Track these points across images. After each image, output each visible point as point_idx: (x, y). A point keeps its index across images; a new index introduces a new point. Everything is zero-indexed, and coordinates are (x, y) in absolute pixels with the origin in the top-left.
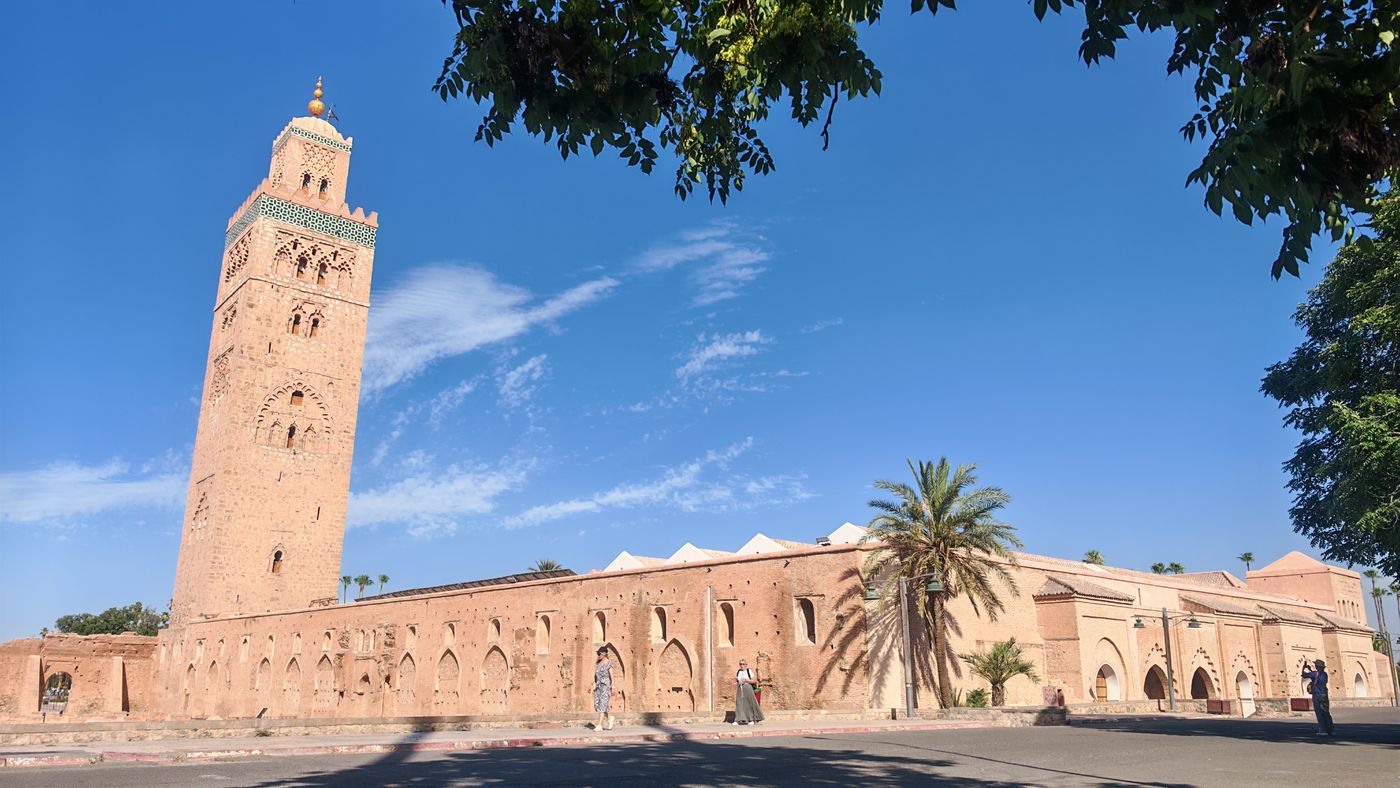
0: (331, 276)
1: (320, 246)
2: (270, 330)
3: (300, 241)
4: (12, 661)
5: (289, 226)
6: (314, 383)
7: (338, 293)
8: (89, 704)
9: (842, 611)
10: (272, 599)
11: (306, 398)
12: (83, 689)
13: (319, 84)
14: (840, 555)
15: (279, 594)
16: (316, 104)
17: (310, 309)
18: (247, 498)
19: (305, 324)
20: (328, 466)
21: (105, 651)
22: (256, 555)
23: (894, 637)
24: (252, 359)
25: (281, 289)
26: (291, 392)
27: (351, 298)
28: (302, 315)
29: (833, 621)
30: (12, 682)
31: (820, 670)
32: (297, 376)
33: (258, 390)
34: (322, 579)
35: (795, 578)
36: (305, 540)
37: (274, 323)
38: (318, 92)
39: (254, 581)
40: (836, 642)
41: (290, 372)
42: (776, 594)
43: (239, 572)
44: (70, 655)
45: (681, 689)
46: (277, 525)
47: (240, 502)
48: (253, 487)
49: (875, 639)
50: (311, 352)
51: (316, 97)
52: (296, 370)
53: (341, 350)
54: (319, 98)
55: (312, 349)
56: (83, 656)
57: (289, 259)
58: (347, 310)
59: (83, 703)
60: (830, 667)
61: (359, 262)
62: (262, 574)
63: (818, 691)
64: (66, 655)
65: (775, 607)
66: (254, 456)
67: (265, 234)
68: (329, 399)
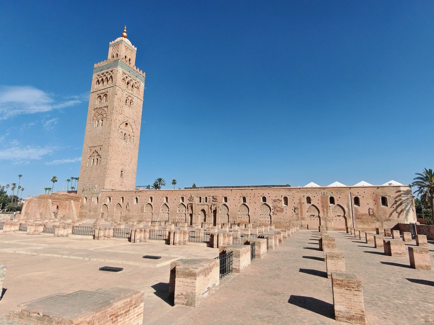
0: (135, 89)
1: (132, 80)
2: (121, 103)
3: (128, 77)
4: (42, 201)
5: (126, 72)
6: (130, 121)
7: (136, 95)
8: (63, 215)
9: (396, 200)
10: (121, 185)
11: (128, 125)
12: (62, 211)
13: (125, 28)
14: (395, 187)
15: (122, 184)
16: (125, 34)
17: (130, 99)
18: (115, 154)
19: (128, 103)
20: (134, 147)
21: (68, 199)
22: (117, 172)
23: (410, 206)
24: (116, 111)
25: (123, 91)
26: (125, 123)
27: (139, 97)
28: (128, 100)
29: (394, 202)
30: (42, 208)
31: (390, 213)
32: (127, 118)
33: (118, 121)
34: (132, 180)
35: (381, 192)
36: (128, 168)
37: (122, 101)
38: (125, 30)
39: (116, 179)
40: (395, 206)
41: (125, 117)
42: (374, 195)
43: (113, 176)
44: (59, 200)
45: (340, 216)
46: (122, 163)
47: (113, 155)
48: (117, 151)
49: (404, 206)
50: (130, 112)
51: (124, 32)
52: (127, 117)
53: (137, 112)
54: (125, 32)
55: (130, 111)
56: (62, 200)
57: (125, 82)
58: (138, 101)
59: (62, 215)
60: (393, 212)
61: (141, 87)
62: (118, 177)
63: (389, 217)
64: (57, 200)
65: (374, 198)
66: (117, 141)
67: (119, 73)
68: (134, 127)
